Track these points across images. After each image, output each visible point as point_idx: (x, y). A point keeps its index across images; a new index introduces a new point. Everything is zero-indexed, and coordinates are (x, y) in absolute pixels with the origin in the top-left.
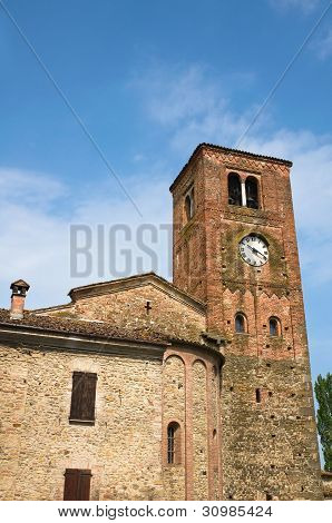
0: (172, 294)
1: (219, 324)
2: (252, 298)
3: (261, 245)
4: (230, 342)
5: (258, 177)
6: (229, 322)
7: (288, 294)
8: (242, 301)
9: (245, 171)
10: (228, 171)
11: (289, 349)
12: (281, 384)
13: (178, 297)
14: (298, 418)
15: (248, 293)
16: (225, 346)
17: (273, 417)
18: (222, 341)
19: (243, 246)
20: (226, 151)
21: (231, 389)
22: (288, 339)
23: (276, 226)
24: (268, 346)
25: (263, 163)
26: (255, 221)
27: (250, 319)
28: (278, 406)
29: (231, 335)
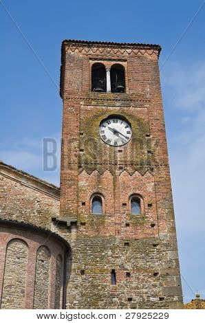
0: (23, 181)
1: (72, 206)
2: (111, 177)
3: (124, 125)
4: (84, 224)
5: (124, 64)
6: (84, 204)
7: (152, 170)
8: (99, 182)
9: (110, 60)
10: (92, 62)
11: (153, 225)
12: (141, 263)
13: (30, 184)
14: (161, 299)
15: (107, 174)
16: (77, 227)
17: (130, 299)
18: (72, 223)
19: (103, 129)
20: (89, 44)
21: (83, 272)
22: (151, 216)
23: (141, 106)
24: (127, 225)
25: (129, 51)
26: (118, 104)
27: (108, 199)
28: (137, 288)
29: (85, 217)
